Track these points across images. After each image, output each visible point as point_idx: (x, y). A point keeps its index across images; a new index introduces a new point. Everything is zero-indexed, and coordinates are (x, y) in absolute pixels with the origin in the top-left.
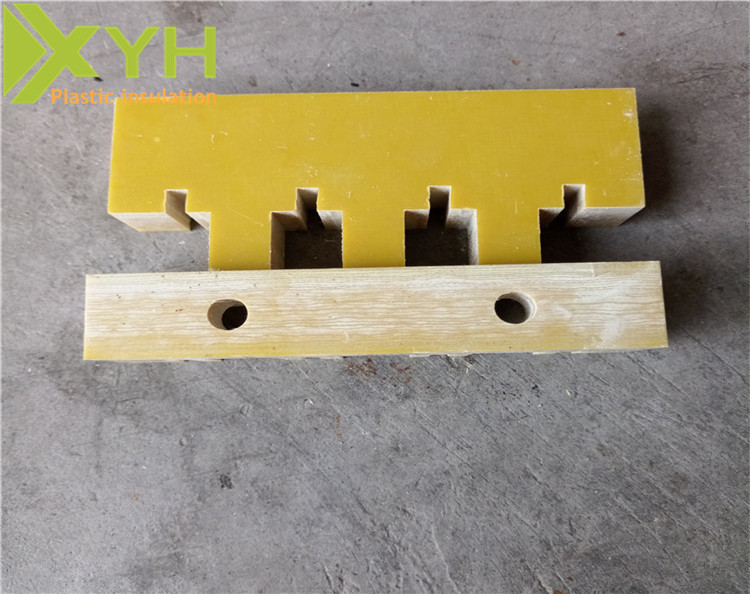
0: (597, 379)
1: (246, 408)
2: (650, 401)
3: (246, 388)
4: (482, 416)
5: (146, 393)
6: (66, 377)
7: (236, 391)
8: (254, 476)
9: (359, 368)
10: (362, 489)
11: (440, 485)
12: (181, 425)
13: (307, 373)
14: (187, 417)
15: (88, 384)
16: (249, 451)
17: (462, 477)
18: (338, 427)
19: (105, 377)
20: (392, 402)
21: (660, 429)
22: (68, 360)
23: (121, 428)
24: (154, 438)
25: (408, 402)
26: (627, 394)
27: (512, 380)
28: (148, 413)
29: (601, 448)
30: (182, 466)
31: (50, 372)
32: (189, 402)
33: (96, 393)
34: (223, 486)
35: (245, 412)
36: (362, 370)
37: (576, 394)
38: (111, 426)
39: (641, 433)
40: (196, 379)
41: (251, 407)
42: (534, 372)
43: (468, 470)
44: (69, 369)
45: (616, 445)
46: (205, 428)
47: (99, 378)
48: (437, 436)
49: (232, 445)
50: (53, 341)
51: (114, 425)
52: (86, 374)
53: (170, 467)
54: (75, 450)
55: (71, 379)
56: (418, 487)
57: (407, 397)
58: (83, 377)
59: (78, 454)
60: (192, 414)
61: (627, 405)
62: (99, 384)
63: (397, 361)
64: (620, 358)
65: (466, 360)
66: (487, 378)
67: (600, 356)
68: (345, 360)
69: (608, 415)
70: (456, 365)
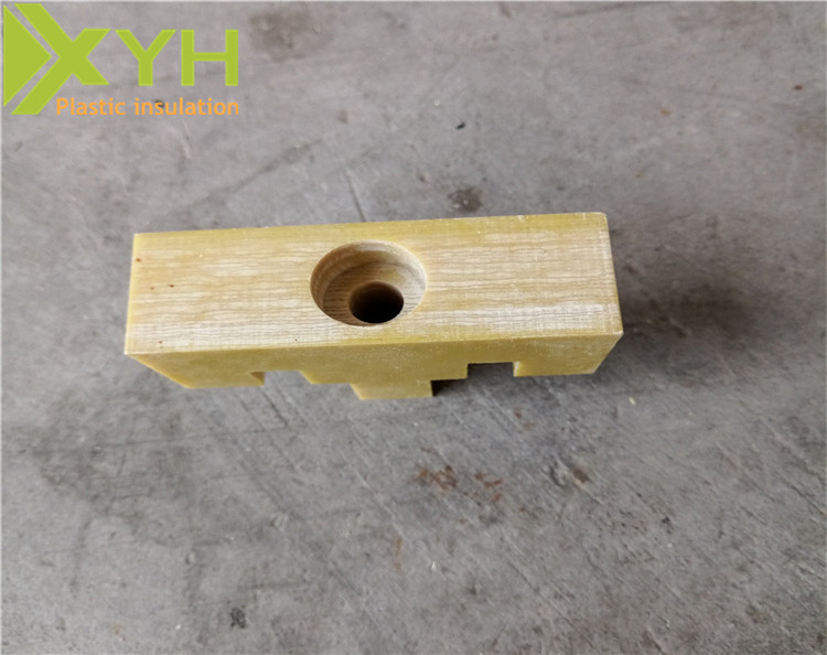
4: (592, 554)
5: (152, 490)
6: (56, 460)
7: (269, 496)
8: (276, 613)
9: (435, 477)
10: (420, 644)
15: (81, 471)
16: (276, 579)
17: (557, 638)
18: (397, 554)
23: (113, 535)
25: (494, 528)
26: (791, 539)
29: (752, 611)
34: (233, 625)
39: (808, 595)
45: (772, 609)
48: (528, 577)
51: (106, 529)
54: (48, 558)
56: (497, 648)
59: (51, 565)
61: (790, 555)
63: (485, 471)
64: (781, 488)
65: (576, 476)
66: (602, 502)
67: (755, 485)
68: (417, 465)
69: (763, 566)
70: (562, 482)
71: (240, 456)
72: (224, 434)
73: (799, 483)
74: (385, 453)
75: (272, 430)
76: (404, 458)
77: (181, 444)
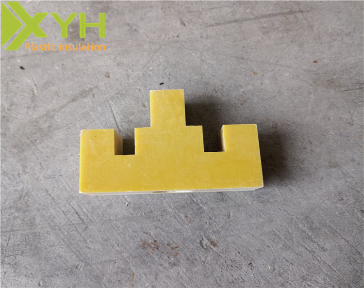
0: (287, 261)
1: (80, 265)
2: (318, 277)
3: (82, 253)
4: (218, 279)
5: (23, 252)
7: (75, 254)
9: (149, 245)
12: (41, 273)
13: (118, 246)
14: (45, 268)
18: (132, 280)
20: (165, 267)
23: (5, 273)
24: (23, 280)
25: (175, 268)
26: (304, 271)
27: (237, 258)
28: (23, 265)
32: (47, 259)
35: (79, 267)
36: (150, 247)
37: (274, 269)
41: (83, 265)
42: (250, 254)
46: (54, 275)
57: (175, 265)
60: (48, 266)
63: (171, 242)
64: (301, 249)
65: (212, 245)
66: (222, 256)
67: (290, 247)
68: (141, 240)
69: (292, 284)
70: (205, 247)
71: (62, 236)
72: (55, 226)
73: (309, 246)
74: (127, 234)
75: (77, 224)
76: (135, 236)
77: (36, 231)
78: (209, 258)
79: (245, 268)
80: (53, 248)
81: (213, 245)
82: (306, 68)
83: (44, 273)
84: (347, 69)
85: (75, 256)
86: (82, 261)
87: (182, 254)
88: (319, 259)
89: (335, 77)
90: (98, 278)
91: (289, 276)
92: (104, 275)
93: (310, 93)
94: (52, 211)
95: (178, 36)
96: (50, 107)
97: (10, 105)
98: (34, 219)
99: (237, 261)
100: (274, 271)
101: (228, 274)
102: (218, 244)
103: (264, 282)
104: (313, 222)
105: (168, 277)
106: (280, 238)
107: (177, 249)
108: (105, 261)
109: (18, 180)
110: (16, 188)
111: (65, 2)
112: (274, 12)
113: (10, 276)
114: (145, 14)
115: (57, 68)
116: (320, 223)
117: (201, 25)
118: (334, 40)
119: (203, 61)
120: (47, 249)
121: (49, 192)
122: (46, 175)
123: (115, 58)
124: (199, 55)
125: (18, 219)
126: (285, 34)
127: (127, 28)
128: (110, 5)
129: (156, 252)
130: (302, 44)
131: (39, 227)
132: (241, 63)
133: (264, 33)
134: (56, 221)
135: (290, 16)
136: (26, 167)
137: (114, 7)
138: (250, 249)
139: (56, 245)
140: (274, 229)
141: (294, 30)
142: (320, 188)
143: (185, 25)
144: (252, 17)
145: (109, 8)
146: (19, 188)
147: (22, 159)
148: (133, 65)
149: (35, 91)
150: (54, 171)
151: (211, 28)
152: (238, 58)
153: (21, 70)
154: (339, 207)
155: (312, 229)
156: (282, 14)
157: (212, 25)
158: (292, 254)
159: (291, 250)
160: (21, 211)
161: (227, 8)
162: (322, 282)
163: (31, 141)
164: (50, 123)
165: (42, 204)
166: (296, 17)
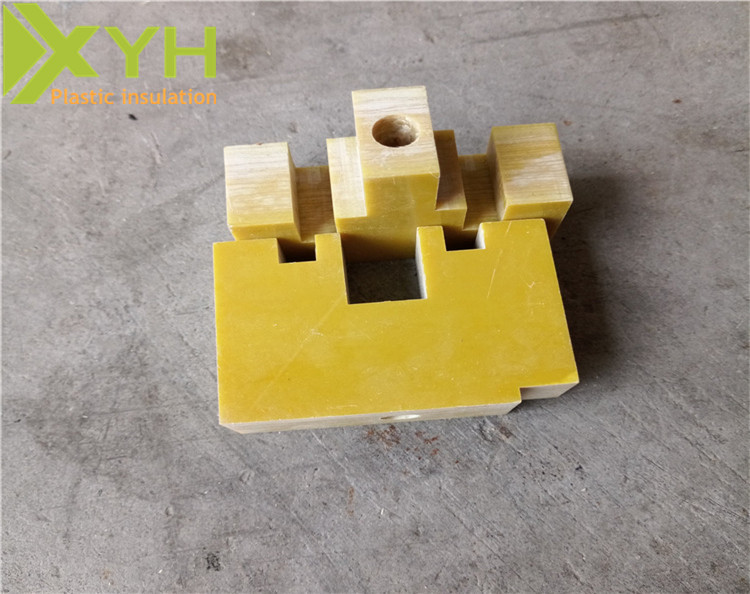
0: (650, 462)
1: (247, 475)
2: (711, 492)
11: (465, 580)
12: (170, 490)
13: (321, 438)
19: (92, 430)
20: (414, 477)
21: (723, 526)
22: (52, 409)
24: (136, 505)
27: (554, 458)
28: (135, 475)
30: (165, 541)
31: (30, 422)
32: (183, 465)
33: (78, 448)
35: (245, 480)
36: (383, 438)
37: (626, 478)
38: (90, 488)
40: (194, 438)
41: (253, 474)
42: (578, 450)
43: (498, 563)
44: (52, 419)
47: (85, 432)
49: (226, 518)
50: (40, 387)
52: (70, 426)
53: (151, 541)
55: (53, 430)
57: (432, 471)
58: (67, 429)
60: (184, 478)
62: (83, 438)
78: (497, 459)
79: (569, 476)
80: (194, 443)
81: (506, 434)
82: (660, 112)
83: (177, 491)
84: (737, 115)
85: (237, 458)
86: (251, 467)
87: (445, 452)
88: (712, 457)
89: (715, 128)
90: (283, 499)
91: (657, 492)
92: (294, 494)
93: (672, 156)
94: (190, 374)
95: (421, 60)
96: (185, 185)
97: (110, 183)
98: (156, 388)
99: (552, 464)
100: (625, 482)
101: (537, 488)
102: (513, 432)
103: (608, 502)
104: (694, 390)
105: (420, 495)
106: (634, 419)
107: (435, 442)
108: (297, 467)
109: (125, 318)
110: (121, 332)
111: (211, 3)
112: (596, 18)
113: (110, 498)
114: (359, 23)
115: (198, 117)
116: (708, 390)
117: (463, 41)
118: (710, 64)
119: (470, 102)
120: (181, 445)
121: (185, 339)
122: (178, 308)
123: (306, 99)
124: (461, 90)
125: (126, 390)
126: (618, 54)
127: (326, 47)
128: (294, 9)
129: (394, 449)
130: (650, 71)
131: (165, 404)
132: (541, 105)
133: (579, 53)
134: (199, 392)
135: (624, 23)
136: (141, 294)
137: (302, 12)
138: (576, 440)
139: (198, 436)
140: (621, 403)
141: (635, 47)
142: (704, 326)
143: (432, 41)
144: (556, 26)
145: (292, 13)
146: (127, 332)
147: (133, 279)
148: (339, 111)
149: (158, 157)
150: (194, 301)
151: (482, 45)
152: (534, 96)
153: (131, 121)
154: (741, 360)
155: (695, 401)
156: (611, 20)
157: (484, 41)
158: (659, 448)
159: (656, 442)
160: (132, 374)
161: (510, 12)
162: (722, 502)
163: (150, 247)
164: (186, 214)
165: (171, 361)
166: (636, 26)
